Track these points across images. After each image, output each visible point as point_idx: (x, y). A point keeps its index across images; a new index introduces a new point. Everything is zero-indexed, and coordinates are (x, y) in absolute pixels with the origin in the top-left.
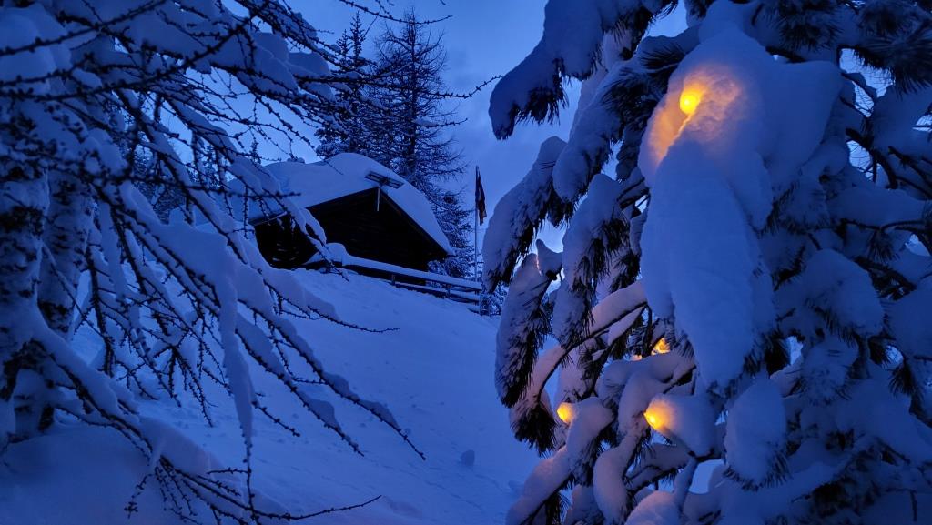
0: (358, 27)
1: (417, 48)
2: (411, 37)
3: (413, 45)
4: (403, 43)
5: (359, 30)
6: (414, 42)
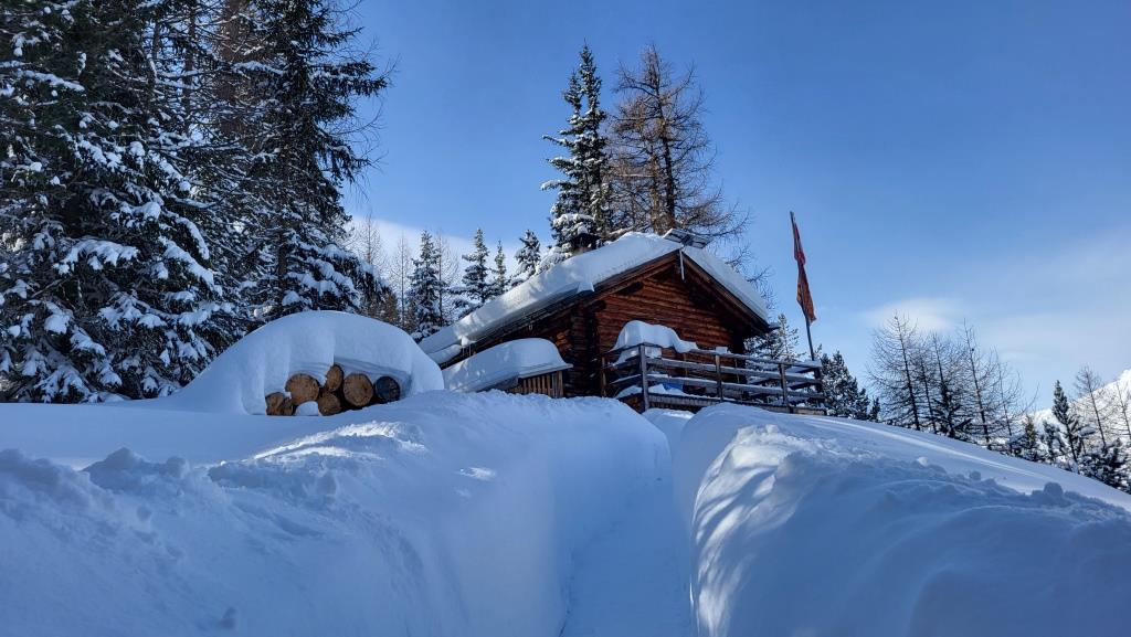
2: (654, 82)
3: (657, 89)
6: (658, 85)
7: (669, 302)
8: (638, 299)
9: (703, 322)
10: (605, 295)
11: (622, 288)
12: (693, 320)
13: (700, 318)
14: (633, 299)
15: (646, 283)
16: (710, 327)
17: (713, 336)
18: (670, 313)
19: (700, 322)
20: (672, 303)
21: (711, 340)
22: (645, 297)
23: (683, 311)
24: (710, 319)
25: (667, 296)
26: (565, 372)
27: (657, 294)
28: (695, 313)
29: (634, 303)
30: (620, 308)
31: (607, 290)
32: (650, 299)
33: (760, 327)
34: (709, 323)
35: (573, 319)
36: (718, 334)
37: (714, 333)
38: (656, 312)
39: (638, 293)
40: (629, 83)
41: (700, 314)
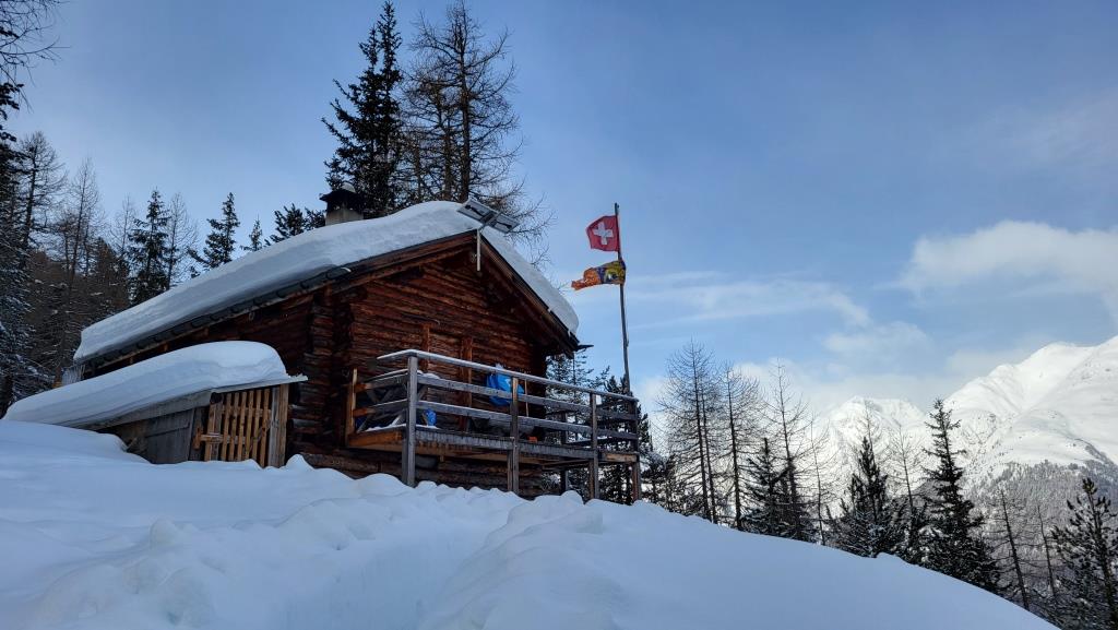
0: (390, 29)
1: (466, 56)
2: (459, 42)
3: (462, 54)
4: (447, 49)
5: (392, 33)
6: (463, 48)
7: (456, 300)
8: (415, 291)
9: (500, 331)
10: (367, 279)
11: (393, 272)
12: (485, 326)
13: (495, 324)
14: (408, 289)
15: (427, 270)
16: (505, 337)
17: (509, 350)
18: (456, 314)
19: (495, 331)
20: (461, 302)
21: (507, 355)
22: (425, 290)
23: (474, 313)
24: (506, 327)
25: (455, 291)
26: (293, 386)
27: (442, 286)
28: (487, 318)
29: (409, 295)
30: (388, 300)
31: (372, 273)
32: (430, 292)
33: (567, 344)
34: (507, 332)
35: (315, 310)
36: (515, 348)
37: (511, 346)
38: (437, 311)
39: (417, 283)
40: (429, 41)
41: (496, 320)
